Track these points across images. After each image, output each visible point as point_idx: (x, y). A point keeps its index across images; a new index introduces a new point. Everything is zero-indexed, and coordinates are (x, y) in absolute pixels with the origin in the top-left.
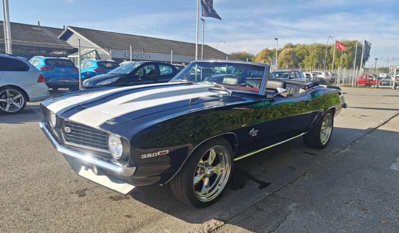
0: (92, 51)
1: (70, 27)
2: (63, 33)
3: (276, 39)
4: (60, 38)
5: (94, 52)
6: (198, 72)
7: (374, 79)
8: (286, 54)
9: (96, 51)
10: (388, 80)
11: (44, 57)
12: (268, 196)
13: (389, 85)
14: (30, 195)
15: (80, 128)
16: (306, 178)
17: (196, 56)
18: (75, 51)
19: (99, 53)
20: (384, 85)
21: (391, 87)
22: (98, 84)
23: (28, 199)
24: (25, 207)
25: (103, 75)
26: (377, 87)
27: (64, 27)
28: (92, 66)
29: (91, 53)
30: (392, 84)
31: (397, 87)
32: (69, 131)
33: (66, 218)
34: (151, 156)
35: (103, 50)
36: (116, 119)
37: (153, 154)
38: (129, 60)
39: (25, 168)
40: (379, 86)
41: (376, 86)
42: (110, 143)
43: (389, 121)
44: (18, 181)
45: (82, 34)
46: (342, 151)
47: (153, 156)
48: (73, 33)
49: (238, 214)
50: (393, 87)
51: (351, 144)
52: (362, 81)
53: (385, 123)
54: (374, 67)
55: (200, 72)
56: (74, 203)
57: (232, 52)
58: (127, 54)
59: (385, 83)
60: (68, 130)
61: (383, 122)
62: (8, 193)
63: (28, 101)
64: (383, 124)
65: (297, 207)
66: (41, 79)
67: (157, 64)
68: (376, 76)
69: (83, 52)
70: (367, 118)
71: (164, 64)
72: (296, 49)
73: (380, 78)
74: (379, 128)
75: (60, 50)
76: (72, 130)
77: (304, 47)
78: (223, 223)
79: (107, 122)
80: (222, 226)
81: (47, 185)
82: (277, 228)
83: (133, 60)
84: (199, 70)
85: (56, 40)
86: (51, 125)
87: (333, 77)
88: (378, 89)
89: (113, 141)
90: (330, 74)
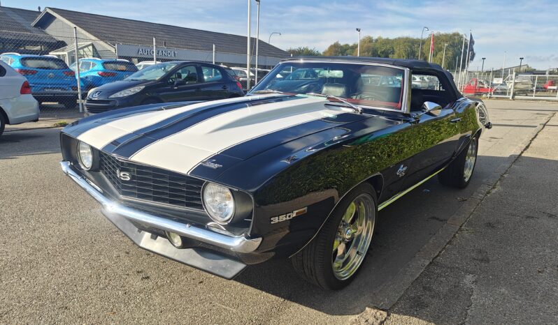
0: (87, 46)
1: (50, 8)
2: (39, 17)
3: (357, 29)
4: (36, 26)
5: (91, 47)
6: (251, 77)
7: (486, 86)
8: (364, 52)
9: (93, 45)
10: (504, 87)
11: (19, 55)
12: (428, 265)
13: (505, 94)
14: (61, 281)
15: (147, 173)
16: (466, 234)
17: (248, 53)
18: (61, 45)
19: (98, 48)
20: (498, 93)
21: (507, 96)
22: (113, 96)
23: (60, 289)
24: (60, 303)
25: (118, 83)
26: (490, 98)
27: (39, 8)
28: (96, 68)
29: (85, 49)
30: (509, 93)
31: (516, 97)
32: (129, 179)
33: (134, 319)
34: (284, 219)
35: (102, 43)
36: (217, 158)
37: (288, 215)
38: (152, 59)
39: (37, 234)
40: (493, 96)
41: (488, 95)
42: (208, 199)
43: (531, 145)
44: (33, 258)
45: (69, 20)
46: (494, 191)
47: (288, 218)
48: (54, 18)
49: (400, 298)
50: (511, 97)
51: (500, 180)
52: (471, 90)
53: (527, 147)
54: (480, 69)
55: (254, 77)
56: (138, 290)
57: (289, 49)
58: (141, 50)
59: (500, 91)
60: (125, 176)
61: (525, 147)
62: (23, 279)
63: (8, 123)
64: (525, 150)
65: (476, 281)
66: (25, 89)
67: (200, 66)
68: (488, 82)
69: (72, 47)
70: (501, 141)
71: (209, 65)
72: (378, 45)
73: (493, 85)
74: (523, 155)
75: (35, 43)
76: (133, 177)
77: (387, 41)
78: (385, 314)
79: (204, 164)
80: (385, 319)
81: (82, 262)
82: (466, 318)
83: (157, 60)
84: (252, 74)
85: (29, 28)
86: (83, 167)
87: (431, 84)
88: (490, 100)
89: (213, 195)
90: (427, 80)
